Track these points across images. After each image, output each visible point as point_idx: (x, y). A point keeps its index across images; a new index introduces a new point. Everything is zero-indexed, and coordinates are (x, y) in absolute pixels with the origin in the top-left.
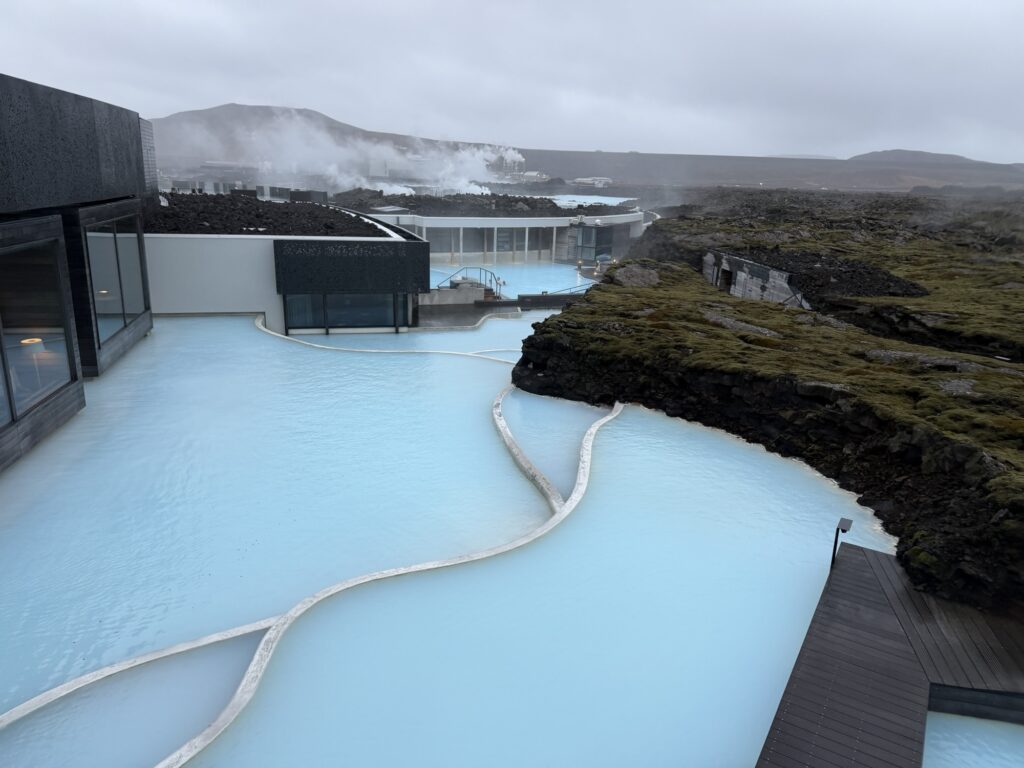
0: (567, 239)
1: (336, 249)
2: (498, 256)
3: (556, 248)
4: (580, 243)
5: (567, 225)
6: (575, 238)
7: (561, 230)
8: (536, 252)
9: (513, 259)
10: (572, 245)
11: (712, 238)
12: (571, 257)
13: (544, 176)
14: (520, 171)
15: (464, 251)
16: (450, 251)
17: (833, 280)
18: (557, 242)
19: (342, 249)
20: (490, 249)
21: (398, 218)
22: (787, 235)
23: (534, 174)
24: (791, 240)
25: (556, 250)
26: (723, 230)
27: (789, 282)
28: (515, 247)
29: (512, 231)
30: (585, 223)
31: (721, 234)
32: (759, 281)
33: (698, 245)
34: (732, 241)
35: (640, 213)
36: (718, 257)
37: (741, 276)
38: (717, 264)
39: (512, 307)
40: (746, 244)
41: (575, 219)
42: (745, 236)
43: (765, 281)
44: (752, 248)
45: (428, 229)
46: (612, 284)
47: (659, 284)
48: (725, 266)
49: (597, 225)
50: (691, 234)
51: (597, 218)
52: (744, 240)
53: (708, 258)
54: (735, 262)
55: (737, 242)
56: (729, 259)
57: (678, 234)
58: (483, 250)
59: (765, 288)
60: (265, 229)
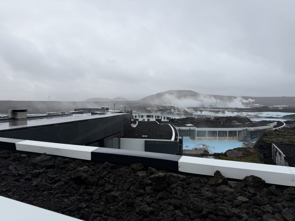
0: (242, 134)
2: (219, 138)
4: (246, 136)
5: (242, 130)
6: (244, 134)
7: (239, 132)
8: (232, 137)
10: (243, 136)
12: (243, 139)
13: (261, 105)
14: (252, 104)
15: (208, 137)
18: (238, 134)
21: (190, 128)
23: (258, 105)
25: (238, 137)
26: (282, 137)
27: (285, 159)
28: (225, 136)
29: (224, 131)
30: (248, 130)
31: (281, 139)
32: (280, 156)
33: (271, 142)
34: (284, 141)
35: (272, 125)
36: (274, 146)
37: (278, 154)
38: (274, 149)
39: (211, 156)
40: (289, 142)
41: (244, 128)
42: (289, 139)
43: (281, 157)
44: (287, 144)
45: (197, 131)
46: (224, 156)
47: (241, 156)
48: (275, 150)
49: (251, 130)
50: (270, 138)
51: (252, 128)
52: (289, 141)
53: (272, 146)
54: (276, 149)
55: (286, 141)
56: (276, 148)
57: (265, 138)
58: (215, 137)
59: (281, 159)
60: (147, 136)
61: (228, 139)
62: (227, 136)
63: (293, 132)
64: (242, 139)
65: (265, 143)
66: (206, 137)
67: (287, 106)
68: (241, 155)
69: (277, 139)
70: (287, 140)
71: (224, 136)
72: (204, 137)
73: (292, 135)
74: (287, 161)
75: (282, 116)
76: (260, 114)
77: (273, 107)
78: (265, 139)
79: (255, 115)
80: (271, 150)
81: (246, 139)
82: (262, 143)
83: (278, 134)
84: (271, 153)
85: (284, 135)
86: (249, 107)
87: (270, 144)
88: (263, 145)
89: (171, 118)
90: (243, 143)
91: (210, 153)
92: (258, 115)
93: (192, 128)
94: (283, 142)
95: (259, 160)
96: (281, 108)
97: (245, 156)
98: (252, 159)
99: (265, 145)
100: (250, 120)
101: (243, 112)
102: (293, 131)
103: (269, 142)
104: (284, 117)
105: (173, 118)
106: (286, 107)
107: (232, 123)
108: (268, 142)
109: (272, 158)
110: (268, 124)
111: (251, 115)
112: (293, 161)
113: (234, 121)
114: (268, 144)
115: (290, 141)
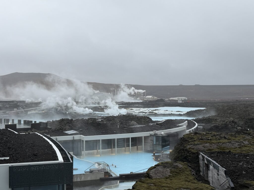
0: (149, 141)
1: (34, 168)
2: (118, 150)
3: (144, 145)
4: (155, 143)
5: (149, 135)
6: (153, 141)
7: (146, 138)
8: (136, 147)
9: (125, 151)
10: (151, 144)
11: (203, 146)
12: (152, 149)
13: (155, 98)
14: (144, 96)
15: (102, 149)
16: (96, 149)
17: (244, 172)
18: (145, 142)
19: (37, 168)
20: (114, 147)
21: (74, 137)
22: (237, 144)
23: (150, 97)
24: (239, 146)
25: (144, 146)
26: (209, 142)
27: (225, 174)
28: (126, 146)
29: (124, 139)
30: (157, 134)
31: (208, 145)
32: (216, 171)
33: (197, 150)
34: (212, 148)
35: (184, 126)
36: (203, 157)
37: (211, 167)
38: (203, 160)
39: (116, 181)
40: (218, 149)
41: (152, 133)
42: (218, 145)
43: (218, 171)
44: (218, 152)
45: (86, 141)
46: (147, 178)
47: (170, 176)
48: (206, 162)
49: (162, 135)
50: (195, 145)
51: (162, 132)
52: (218, 147)
53: (200, 157)
54: (208, 161)
55: (214, 148)
56: (207, 159)
57: (189, 145)
58: (111, 148)
59: (218, 175)
60: (8, 158)
61: (131, 150)
62: (129, 146)
63: (218, 135)
64: (149, 149)
65: (190, 153)
66: (99, 151)
67: (187, 99)
68: (169, 174)
69: (203, 145)
70: (215, 146)
71: (124, 147)
72: (96, 151)
73: (218, 139)
74: (229, 177)
75: (185, 113)
76: (156, 110)
77: (169, 100)
78: (188, 147)
79: (150, 112)
80: (198, 161)
81: (155, 149)
82: (186, 153)
83: (200, 138)
84: (199, 166)
85: (208, 140)
86: (139, 100)
87: (197, 153)
88: (188, 156)
89: (33, 122)
90: (153, 154)
91: (114, 176)
92: (154, 111)
93: (77, 137)
94: (212, 150)
95: (194, 179)
96: (181, 102)
97: (175, 175)
98: (186, 179)
99: (190, 156)
100: (151, 119)
101: (133, 109)
102: (218, 133)
103: (195, 151)
104: (189, 114)
105: (38, 122)
106: (185, 100)
107: (130, 125)
108: (193, 151)
109: (201, 174)
110: (179, 125)
111: (145, 112)
112: (236, 176)
113: (133, 122)
114: (194, 153)
115: (220, 147)
